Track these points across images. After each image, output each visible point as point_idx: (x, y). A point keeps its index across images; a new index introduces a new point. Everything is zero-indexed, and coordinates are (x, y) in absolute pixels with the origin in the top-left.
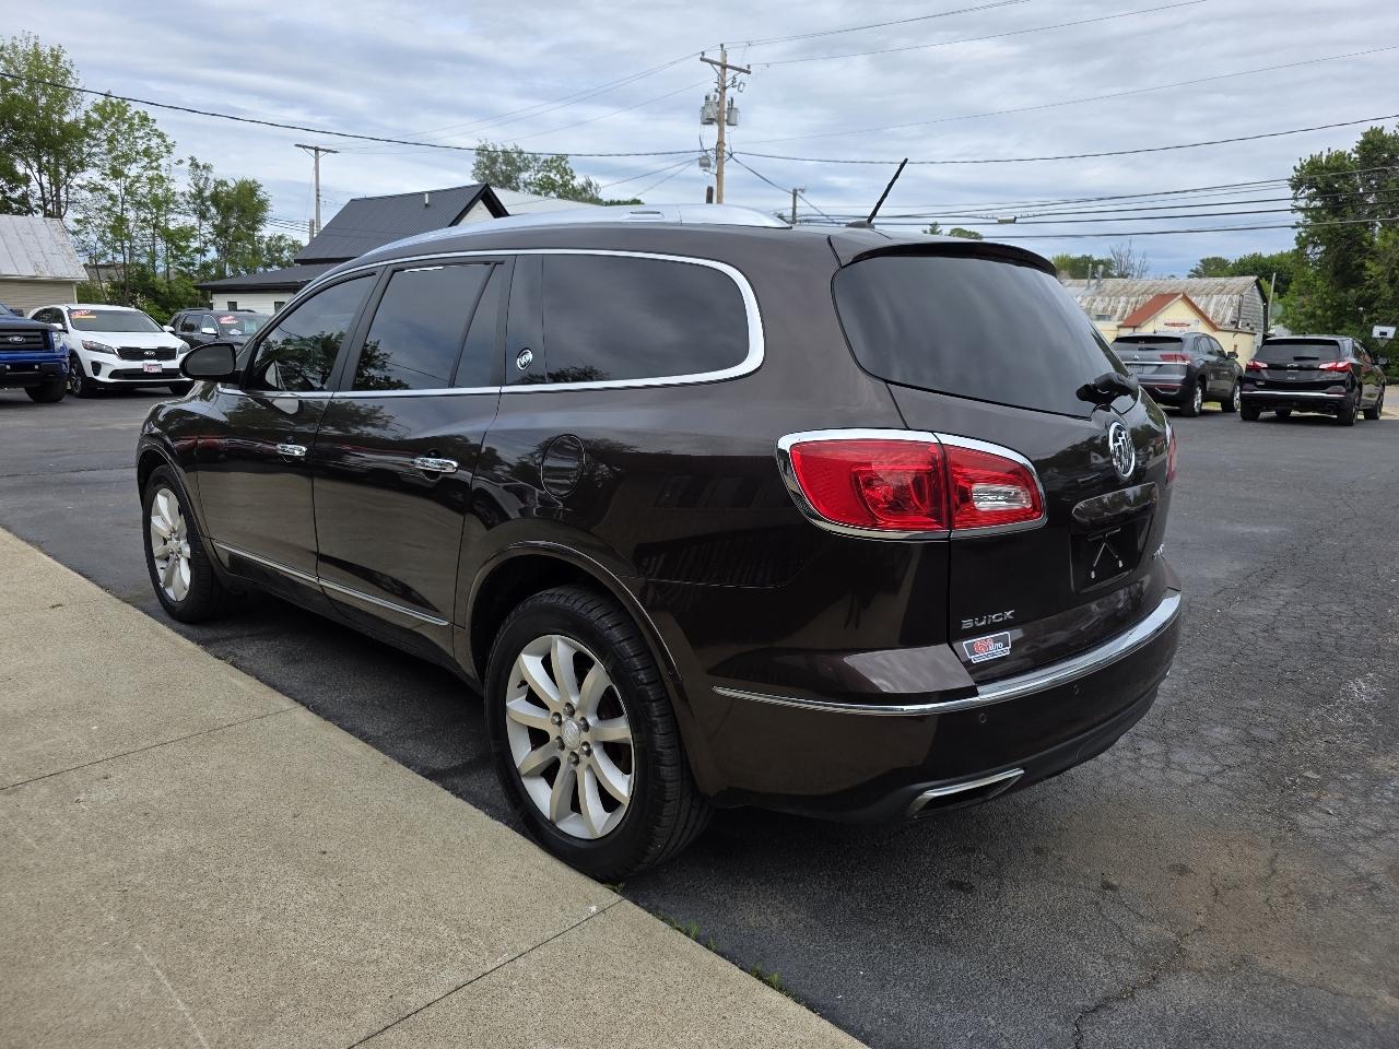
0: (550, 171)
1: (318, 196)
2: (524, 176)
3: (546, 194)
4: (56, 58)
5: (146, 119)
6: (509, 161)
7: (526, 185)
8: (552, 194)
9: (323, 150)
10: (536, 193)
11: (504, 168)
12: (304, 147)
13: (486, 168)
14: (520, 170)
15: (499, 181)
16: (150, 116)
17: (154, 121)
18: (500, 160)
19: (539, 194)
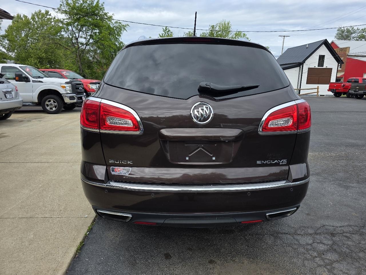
0: (363, 32)
1: (283, 48)
2: (353, 35)
3: (361, 40)
4: (228, 24)
5: (244, 35)
6: (348, 31)
7: (353, 38)
8: (363, 40)
9: (286, 36)
10: (357, 40)
11: (346, 33)
12: (281, 36)
13: (340, 34)
14: (352, 33)
15: (344, 38)
16: (246, 34)
17: (246, 35)
18: (345, 31)
19: (358, 40)
